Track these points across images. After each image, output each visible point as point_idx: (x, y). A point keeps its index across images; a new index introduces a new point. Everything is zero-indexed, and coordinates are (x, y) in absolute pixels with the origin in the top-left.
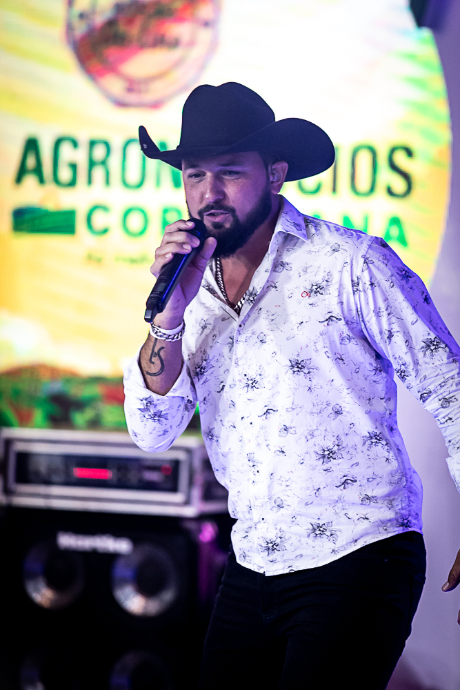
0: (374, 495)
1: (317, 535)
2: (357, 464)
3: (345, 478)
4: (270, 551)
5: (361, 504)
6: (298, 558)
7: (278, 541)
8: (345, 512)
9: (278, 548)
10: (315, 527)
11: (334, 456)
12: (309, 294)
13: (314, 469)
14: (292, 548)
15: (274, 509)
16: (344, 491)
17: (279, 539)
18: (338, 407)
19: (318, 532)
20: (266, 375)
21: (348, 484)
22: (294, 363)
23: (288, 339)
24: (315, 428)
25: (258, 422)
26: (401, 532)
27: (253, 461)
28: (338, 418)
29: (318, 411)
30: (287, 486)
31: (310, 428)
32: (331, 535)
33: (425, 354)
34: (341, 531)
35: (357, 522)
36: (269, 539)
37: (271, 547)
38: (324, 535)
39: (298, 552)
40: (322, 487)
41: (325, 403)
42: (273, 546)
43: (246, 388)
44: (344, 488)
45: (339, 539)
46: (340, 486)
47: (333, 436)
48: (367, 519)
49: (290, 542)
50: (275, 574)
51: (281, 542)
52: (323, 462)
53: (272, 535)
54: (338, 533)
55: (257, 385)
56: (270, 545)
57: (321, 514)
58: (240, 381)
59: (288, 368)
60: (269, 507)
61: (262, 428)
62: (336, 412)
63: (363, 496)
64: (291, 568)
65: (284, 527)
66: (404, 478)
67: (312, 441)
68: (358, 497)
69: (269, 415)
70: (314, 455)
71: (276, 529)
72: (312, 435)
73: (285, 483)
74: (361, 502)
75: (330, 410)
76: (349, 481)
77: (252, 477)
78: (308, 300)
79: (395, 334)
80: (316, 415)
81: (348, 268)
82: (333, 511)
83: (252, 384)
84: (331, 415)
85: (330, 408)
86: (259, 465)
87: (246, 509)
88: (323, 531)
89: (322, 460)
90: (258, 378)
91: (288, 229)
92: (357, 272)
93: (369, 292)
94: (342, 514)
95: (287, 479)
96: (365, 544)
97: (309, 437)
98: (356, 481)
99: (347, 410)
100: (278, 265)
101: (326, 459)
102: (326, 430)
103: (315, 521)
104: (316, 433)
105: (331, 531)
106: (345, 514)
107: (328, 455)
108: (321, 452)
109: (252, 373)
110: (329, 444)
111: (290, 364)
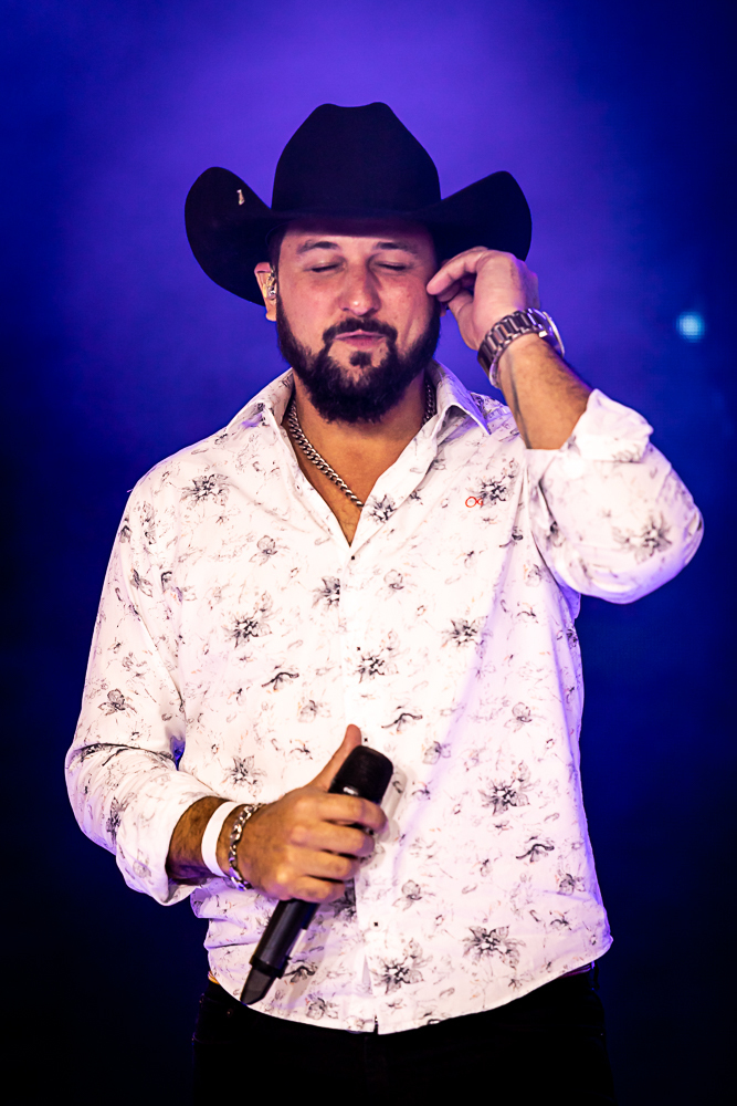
0: (580, 874)
1: (482, 950)
2: (556, 816)
3: (534, 842)
4: (392, 983)
5: (559, 893)
6: (445, 996)
7: (409, 963)
8: (531, 907)
9: (406, 978)
10: (480, 935)
11: (513, 800)
12: (479, 501)
13: (478, 824)
14: (436, 977)
15: (399, 903)
16: (532, 865)
17: (409, 961)
18: (522, 708)
19: (485, 945)
20: (401, 649)
21: (538, 852)
22: (460, 628)
24: (480, 746)
25: (383, 738)
28: (524, 727)
29: (488, 715)
30: (430, 857)
31: (474, 747)
32: (508, 951)
34: (524, 945)
35: (550, 928)
36: (389, 960)
37: (396, 976)
38: (496, 952)
39: (446, 985)
40: (491, 860)
41: (499, 701)
42: (397, 974)
43: (359, 675)
44: (531, 861)
45: (521, 959)
46: (524, 856)
47: (513, 763)
48: (566, 923)
49: (431, 965)
50: (399, 1030)
51: (415, 965)
52: (495, 811)
53: (396, 954)
54: (519, 947)
55: (381, 669)
56: (393, 972)
57: (491, 912)
58: (348, 660)
59: (447, 636)
60: (390, 898)
62: (520, 718)
63: (564, 876)
64: (429, 1018)
65: (419, 939)
67: (475, 771)
68: (555, 880)
70: (478, 797)
71: (403, 941)
72: (477, 760)
73: (425, 852)
74: (558, 889)
75: (508, 714)
76: (540, 848)
80: (483, 722)
82: (511, 905)
83: (372, 667)
84: (509, 724)
85: (509, 710)
88: (494, 944)
89: (492, 807)
90: (384, 655)
94: (525, 913)
95: (429, 844)
96: (567, 971)
97: (470, 763)
98: (553, 848)
99: (539, 714)
101: (499, 805)
102: (500, 751)
103: (478, 924)
104: (482, 756)
105: (507, 944)
106: (532, 912)
107: (503, 798)
108: (491, 793)
109: (374, 648)
110: (505, 777)
111: (452, 629)
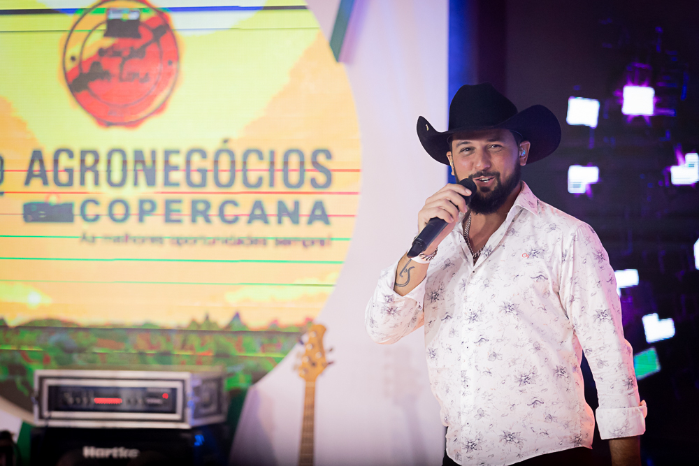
0: (555, 415)
1: (507, 441)
2: (546, 390)
3: (535, 399)
4: (470, 449)
6: (490, 457)
7: (477, 442)
8: (531, 426)
9: (475, 447)
10: (507, 434)
11: (529, 381)
12: (528, 255)
13: (512, 389)
14: (487, 449)
15: (477, 416)
16: (534, 409)
17: (477, 441)
18: (538, 344)
19: (508, 439)
20: (485, 311)
21: (537, 404)
22: (507, 305)
23: (505, 286)
24: (517, 357)
25: (473, 347)
26: (573, 447)
27: (465, 378)
28: (537, 352)
29: (522, 345)
30: (490, 400)
31: (514, 357)
32: (519, 442)
33: (595, 321)
34: (526, 440)
35: (539, 435)
36: (470, 439)
38: (513, 442)
39: (491, 453)
40: (516, 404)
41: (527, 340)
42: (472, 446)
43: (469, 320)
44: (534, 407)
45: (523, 446)
46: (531, 404)
47: (531, 366)
48: (547, 434)
49: (486, 444)
51: (479, 443)
52: (520, 385)
53: (472, 437)
54: (524, 441)
55: (477, 319)
56: (470, 444)
57: (513, 425)
58: (466, 314)
59: (501, 308)
60: (473, 414)
61: (475, 352)
62: (536, 348)
63: (547, 415)
65: (483, 432)
66: (578, 406)
67: (513, 367)
68: (543, 416)
69: (481, 343)
70: (513, 378)
71: (477, 432)
72: (514, 363)
73: (487, 398)
74: (545, 420)
76: (538, 402)
77: (463, 389)
78: (525, 260)
79: (576, 300)
80: (519, 347)
81: (560, 242)
82: (522, 424)
83: (474, 317)
84: (531, 350)
85: (531, 344)
86: (468, 380)
87: (457, 415)
88: (513, 439)
89: (519, 383)
90: (479, 313)
91: (523, 204)
92: (566, 246)
93: (571, 263)
94: (529, 428)
95: (490, 395)
96: (544, 453)
97: (511, 364)
98: (543, 403)
99: (544, 347)
100: (510, 230)
101: (522, 382)
102: (525, 360)
103: (507, 430)
104: (517, 362)
105: (518, 439)
106: (532, 428)
107: (525, 380)
108: (519, 377)
109: (475, 309)
110: (527, 371)
111: (504, 305)
